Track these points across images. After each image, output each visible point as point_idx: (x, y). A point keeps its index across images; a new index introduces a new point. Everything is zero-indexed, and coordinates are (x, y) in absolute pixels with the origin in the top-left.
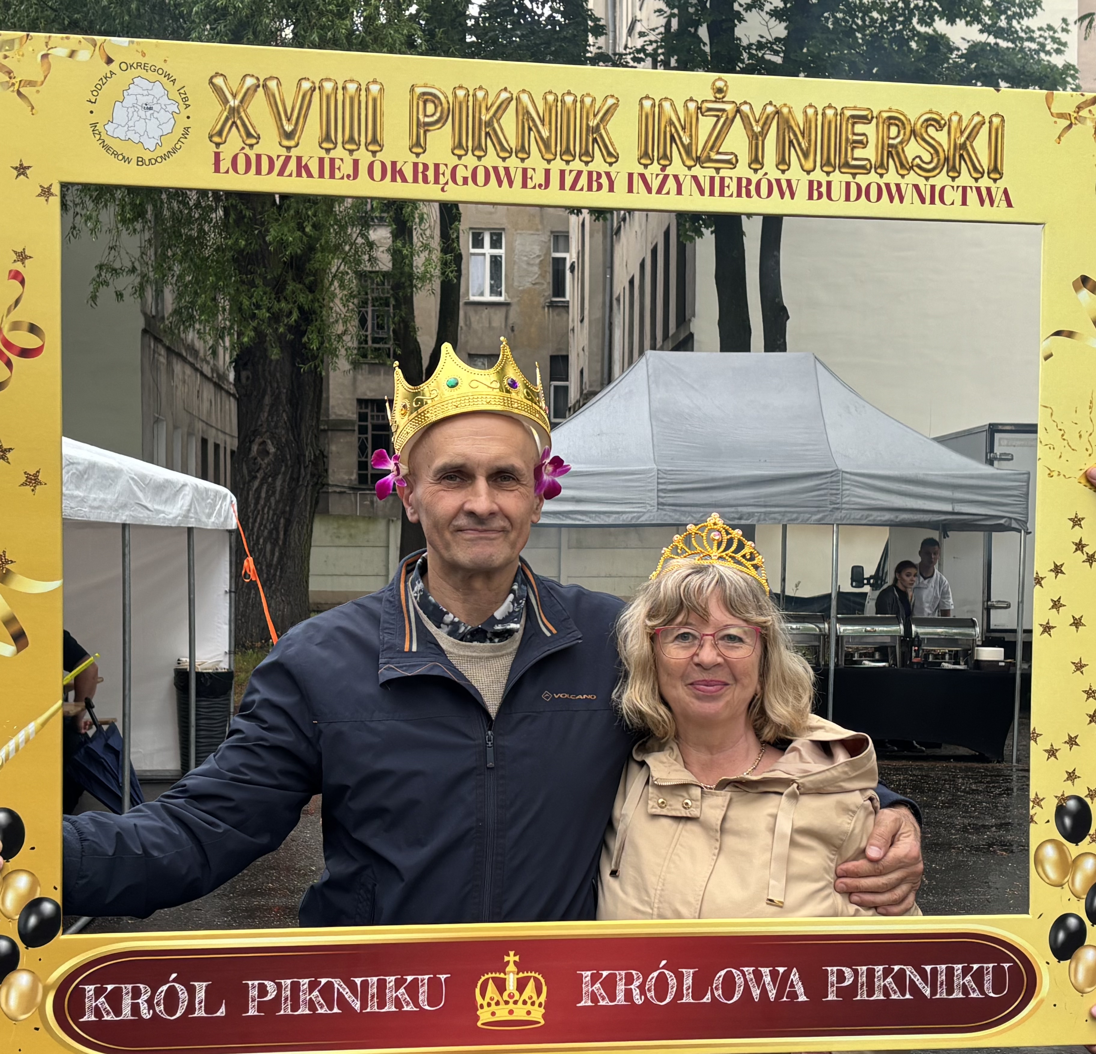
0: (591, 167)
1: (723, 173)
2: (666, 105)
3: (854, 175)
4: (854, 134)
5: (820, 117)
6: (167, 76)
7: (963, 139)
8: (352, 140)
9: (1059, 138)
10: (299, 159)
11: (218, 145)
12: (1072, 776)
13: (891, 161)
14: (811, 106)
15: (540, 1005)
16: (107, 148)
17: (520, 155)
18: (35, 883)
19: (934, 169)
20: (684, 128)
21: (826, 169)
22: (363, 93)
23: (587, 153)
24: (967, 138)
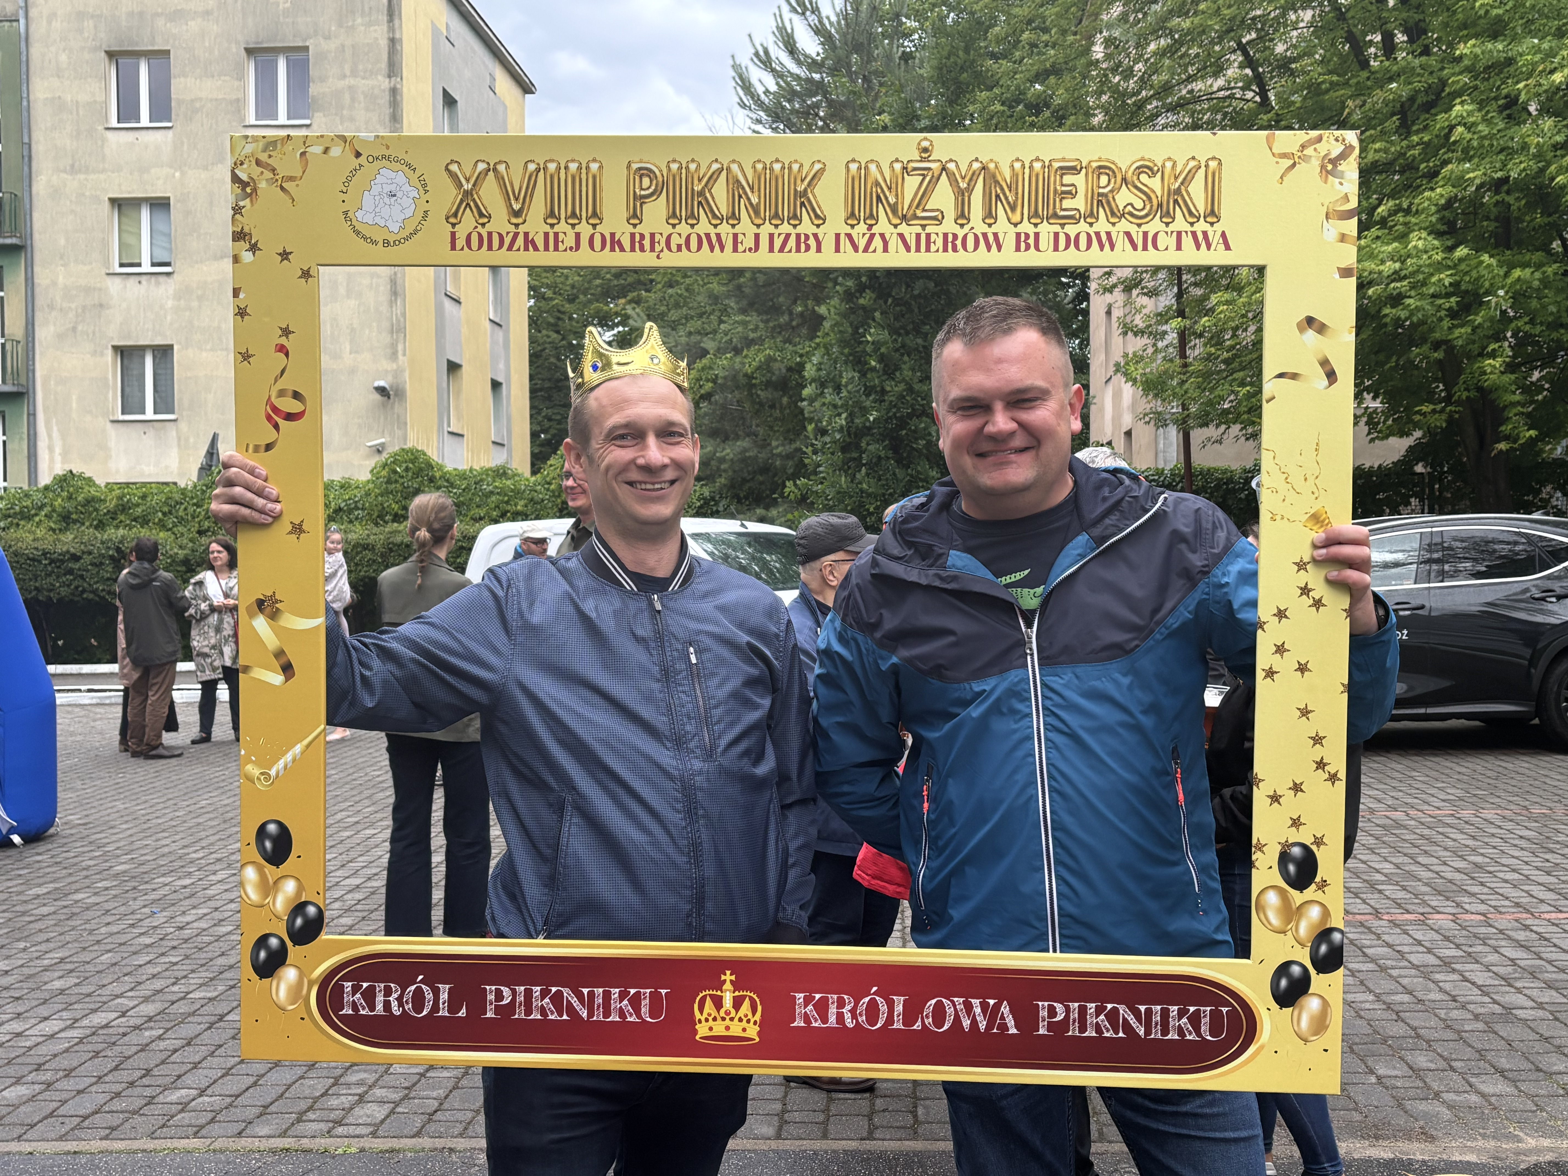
0: (799, 229)
1: (929, 229)
2: (873, 167)
3: (1063, 226)
4: (1063, 185)
5: (1027, 171)
6: (409, 166)
7: (1177, 185)
8: (574, 215)
9: (1281, 178)
10: (526, 234)
11: (454, 225)
12: (1296, 823)
13: (1101, 209)
14: (1018, 160)
15: (755, 1023)
16: (357, 233)
17: (731, 222)
18: (300, 889)
19: (1147, 215)
20: (890, 189)
21: (1033, 221)
22: (584, 171)
23: (795, 217)
24: (1182, 183)
